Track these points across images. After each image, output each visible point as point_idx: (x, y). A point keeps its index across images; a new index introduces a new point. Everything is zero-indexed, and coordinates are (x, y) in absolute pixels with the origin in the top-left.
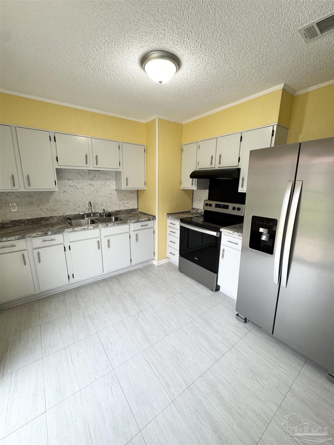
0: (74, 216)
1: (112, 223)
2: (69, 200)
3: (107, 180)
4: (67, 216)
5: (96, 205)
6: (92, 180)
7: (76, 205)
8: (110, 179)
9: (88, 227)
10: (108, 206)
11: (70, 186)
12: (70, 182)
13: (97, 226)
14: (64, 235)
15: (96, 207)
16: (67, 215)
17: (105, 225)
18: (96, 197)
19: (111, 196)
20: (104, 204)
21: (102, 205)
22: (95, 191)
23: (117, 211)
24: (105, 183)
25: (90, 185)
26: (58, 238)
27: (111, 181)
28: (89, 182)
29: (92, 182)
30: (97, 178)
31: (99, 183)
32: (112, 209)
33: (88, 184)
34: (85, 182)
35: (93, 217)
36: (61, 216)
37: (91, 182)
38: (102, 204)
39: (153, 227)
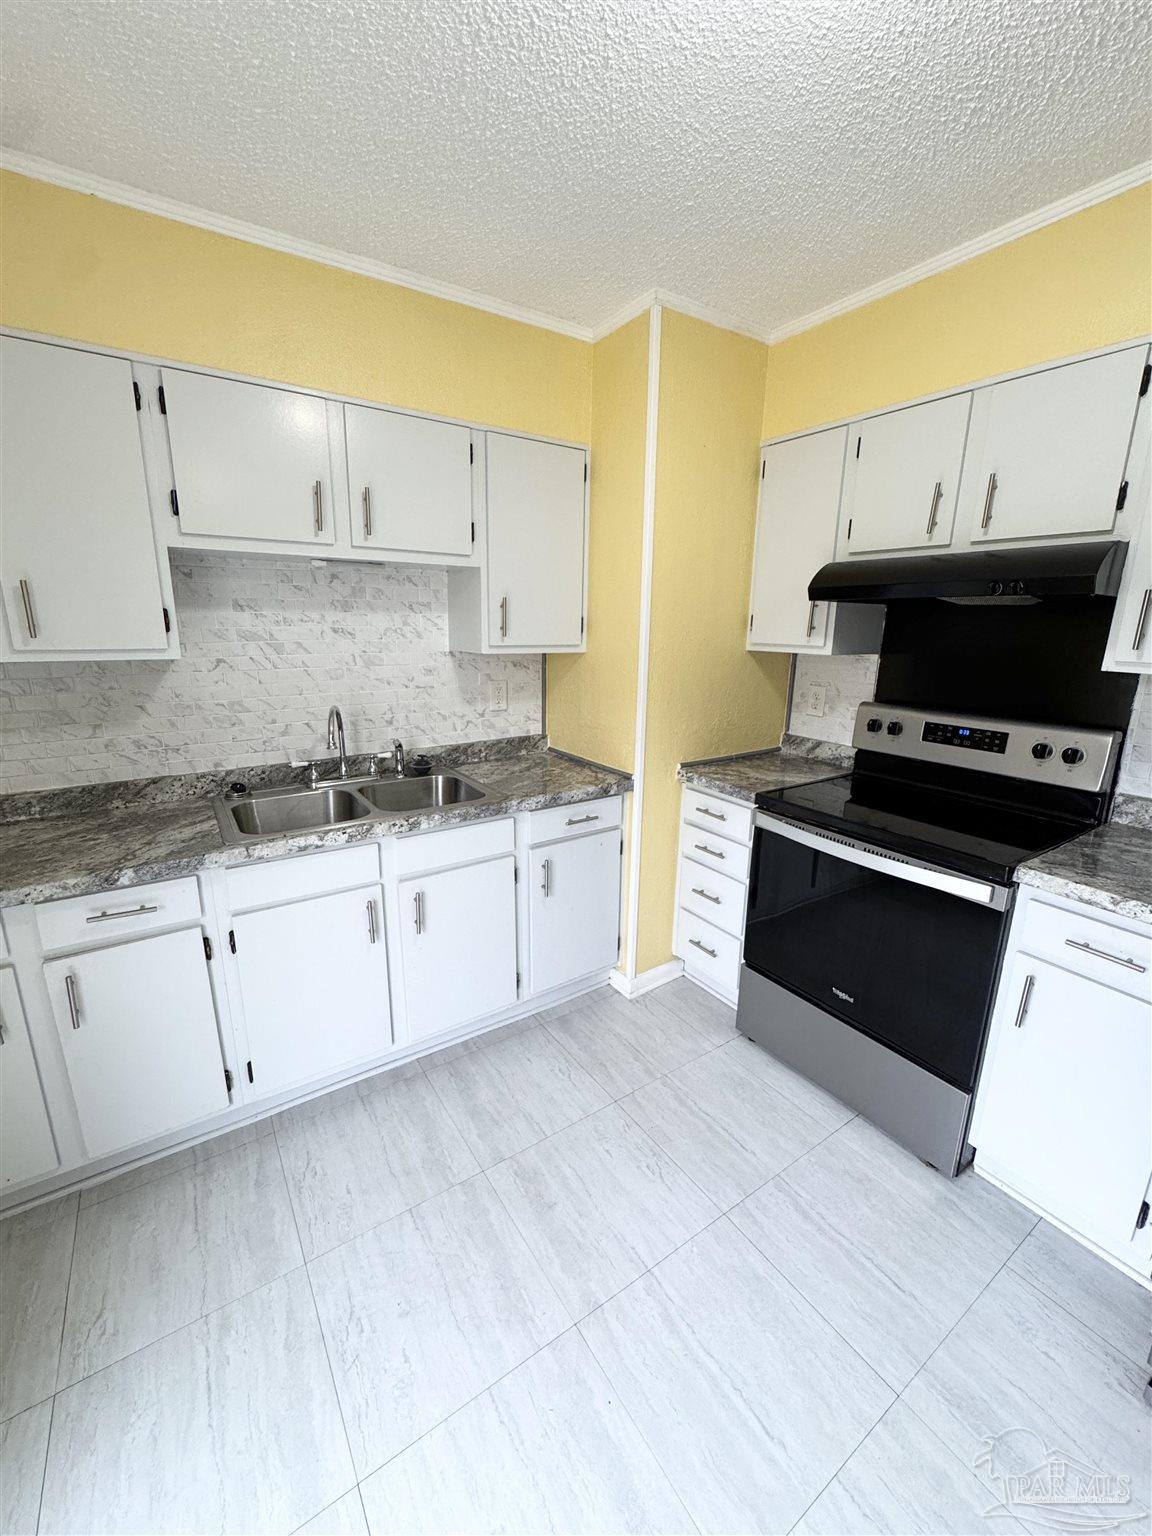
0: (263, 772)
1: (437, 817)
2: (240, 703)
3: (411, 607)
4: (229, 773)
5: (365, 724)
6: (346, 607)
7: (274, 722)
8: (428, 605)
9: (321, 839)
10: (417, 727)
11: (247, 637)
12: (245, 619)
13: (368, 830)
14: (203, 879)
15: (364, 733)
16: (232, 772)
17: (406, 828)
18: (362, 688)
19: (429, 680)
20: (400, 717)
21: (390, 723)
22: (358, 659)
23: (456, 749)
24: (405, 624)
25: (335, 631)
26: (174, 897)
27: (429, 616)
28: (334, 616)
29: (349, 620)
30: (368, 597)
31: (379, 621)
32: (434, 741)
33: (327, 628)
34: (315, 616)
35: (350, 777)
36: (203, 776)
37: (340, 615)
38: (388, 716)
39: (616, 828)
